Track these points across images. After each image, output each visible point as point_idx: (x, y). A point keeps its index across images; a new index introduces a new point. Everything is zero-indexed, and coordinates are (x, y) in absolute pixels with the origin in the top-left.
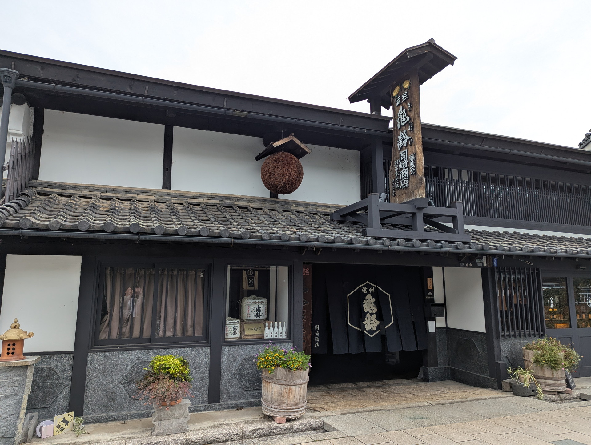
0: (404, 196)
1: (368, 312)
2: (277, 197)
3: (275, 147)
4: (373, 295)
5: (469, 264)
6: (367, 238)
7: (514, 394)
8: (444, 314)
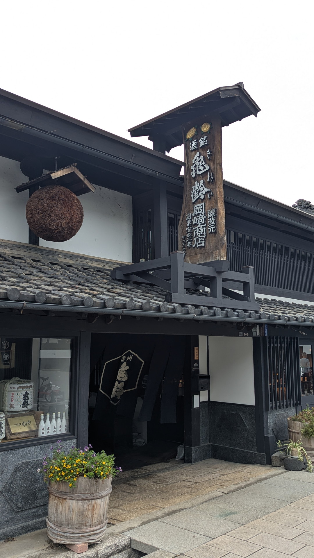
0: (199, 256)
2: (37, 243)
3: (53, 178)
5: (246, 334)
6: (173, 304)
7: (286, 469)
8: (207, 387)
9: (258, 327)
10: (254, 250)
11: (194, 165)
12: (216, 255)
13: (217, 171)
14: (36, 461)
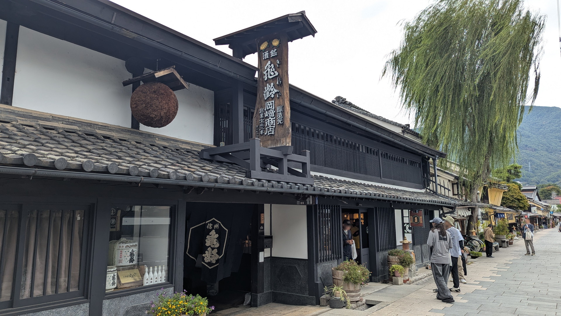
0: (270, 142)
1: (210, 246)
2: (138, 128)
3: (156, 77)
4: (217, 232)
5: (302, 202)
6: (252, 179)
7: (331, 307)
8: (270, 246)
9: (311, 197)
10: (307, 137)
11: (266, 71)
12: (283, 141)
13: (284, 77)
14: (143, 305)
